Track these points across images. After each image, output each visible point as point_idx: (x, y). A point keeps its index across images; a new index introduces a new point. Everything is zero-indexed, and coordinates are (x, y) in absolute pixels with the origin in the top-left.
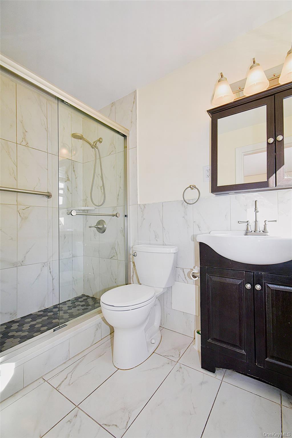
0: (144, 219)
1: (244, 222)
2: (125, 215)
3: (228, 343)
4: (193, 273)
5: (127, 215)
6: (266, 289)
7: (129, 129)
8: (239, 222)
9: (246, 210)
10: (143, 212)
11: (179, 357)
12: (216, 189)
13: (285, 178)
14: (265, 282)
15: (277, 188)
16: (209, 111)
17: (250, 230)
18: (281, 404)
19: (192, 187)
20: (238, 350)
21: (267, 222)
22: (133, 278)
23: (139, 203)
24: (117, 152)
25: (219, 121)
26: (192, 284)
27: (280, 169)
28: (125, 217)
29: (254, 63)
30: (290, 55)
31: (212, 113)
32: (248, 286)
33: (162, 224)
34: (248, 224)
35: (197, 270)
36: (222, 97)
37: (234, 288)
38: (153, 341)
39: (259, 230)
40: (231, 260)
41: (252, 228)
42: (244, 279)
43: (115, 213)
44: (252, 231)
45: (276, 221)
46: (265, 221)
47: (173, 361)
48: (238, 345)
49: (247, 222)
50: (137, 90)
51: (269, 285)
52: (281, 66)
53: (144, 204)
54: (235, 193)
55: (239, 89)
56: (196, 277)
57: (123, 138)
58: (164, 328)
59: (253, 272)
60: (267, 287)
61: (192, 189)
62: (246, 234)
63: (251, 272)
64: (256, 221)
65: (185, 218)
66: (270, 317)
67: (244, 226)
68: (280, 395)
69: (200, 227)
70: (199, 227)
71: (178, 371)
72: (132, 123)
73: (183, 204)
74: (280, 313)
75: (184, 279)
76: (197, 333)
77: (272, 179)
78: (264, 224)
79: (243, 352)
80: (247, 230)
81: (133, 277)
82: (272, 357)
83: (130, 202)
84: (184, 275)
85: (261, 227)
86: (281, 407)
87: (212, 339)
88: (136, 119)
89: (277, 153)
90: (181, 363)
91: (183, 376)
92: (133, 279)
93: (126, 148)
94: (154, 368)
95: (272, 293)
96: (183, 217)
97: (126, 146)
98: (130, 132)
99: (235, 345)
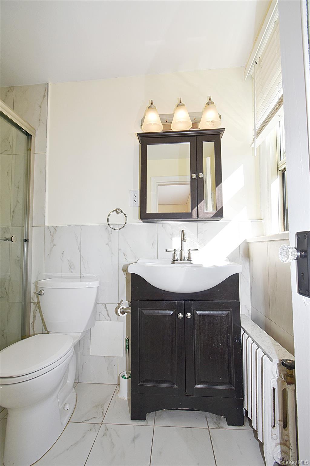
0: (55, 245)
1: (171, 251)
2: (25, 240)
3: (160, 381)
4: (122, 309)
5: (28, 240)
6: (195, 316)
7: (35, 128)
8: (167, 251)
9: (172, 239)
10: (52, 236)
11: (103, 416)
12: (145, 216)
13: (205, 211)
14: (194, 309)
15: (198, 219)
16: (139, 134)
17: (177, 258)
18: (208, 427)
19: (118, 210)
20: (170, 386)
21: (191, 251)
22: (33, 325)
23: (47, 224)
24: (14, 153)
25: (149, 146)
26: (116, 321)
27: (201, 203)
28: (25, 241)
29: (180, 102)
30: (208, 106)
31: (142, 137)
32: (180, 315)
33: (80, 251)
34: (175, 252)
35: (125, 305)
36: (151, 124)
37: (167, 320)
38: (67, 407)
39: (184, 258)
40: (163, 290)
41: (178, 256)
42: (176, 309)
43: (8, 236)
44: (178, 260)
45: (198, 250)
46: (189, 250)
47: (95, 424)
48: (170, 380)
49: (174, 250)
50: (49, 83)
51: (198, 312)
52: (201, 114)
53: (56, 226)
54: (162, 221)
55: (166, 122)
56: (125, 313)
57: (26, 137)
58: (78, 382)
59: (184, 301)
60: (196, 314)
61: (117, 212)
62: (173, 262)
63: (182, 301)
64: (182, 249)
65: (108, 245)
66: (198, 343)
67: (171, 254)
68: (205, 418)
69: (127, 256)
70: (125, 256)
71: (104, 435)
72: (41, 121)
73: (107, 229)
74: (206, 337)
75: (107, 317)
76: (122, 377)
77: (195, 211)
78: (188, 253)
79: (175, 386)
80: (174, 258)
81: (34, 323)
82: (201, 383)
83: (34, 222)
84: (107, 312)
85: (186, 256)
86: (209, 431)
87: (143, 382)
88: (47, 119)
89: (199, 188)
90: (106, 424)
91: (111, 440)
92: (33, 327)
93: (29, 151)
94: (72, 446)
95: (200, 319)
96: (107, 244)
97: (29, 148)
98: (37, 133)
99: (167, 381)
